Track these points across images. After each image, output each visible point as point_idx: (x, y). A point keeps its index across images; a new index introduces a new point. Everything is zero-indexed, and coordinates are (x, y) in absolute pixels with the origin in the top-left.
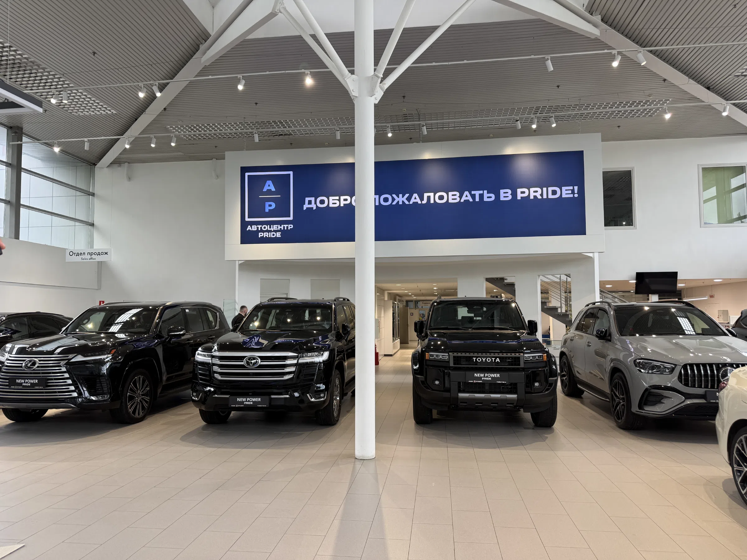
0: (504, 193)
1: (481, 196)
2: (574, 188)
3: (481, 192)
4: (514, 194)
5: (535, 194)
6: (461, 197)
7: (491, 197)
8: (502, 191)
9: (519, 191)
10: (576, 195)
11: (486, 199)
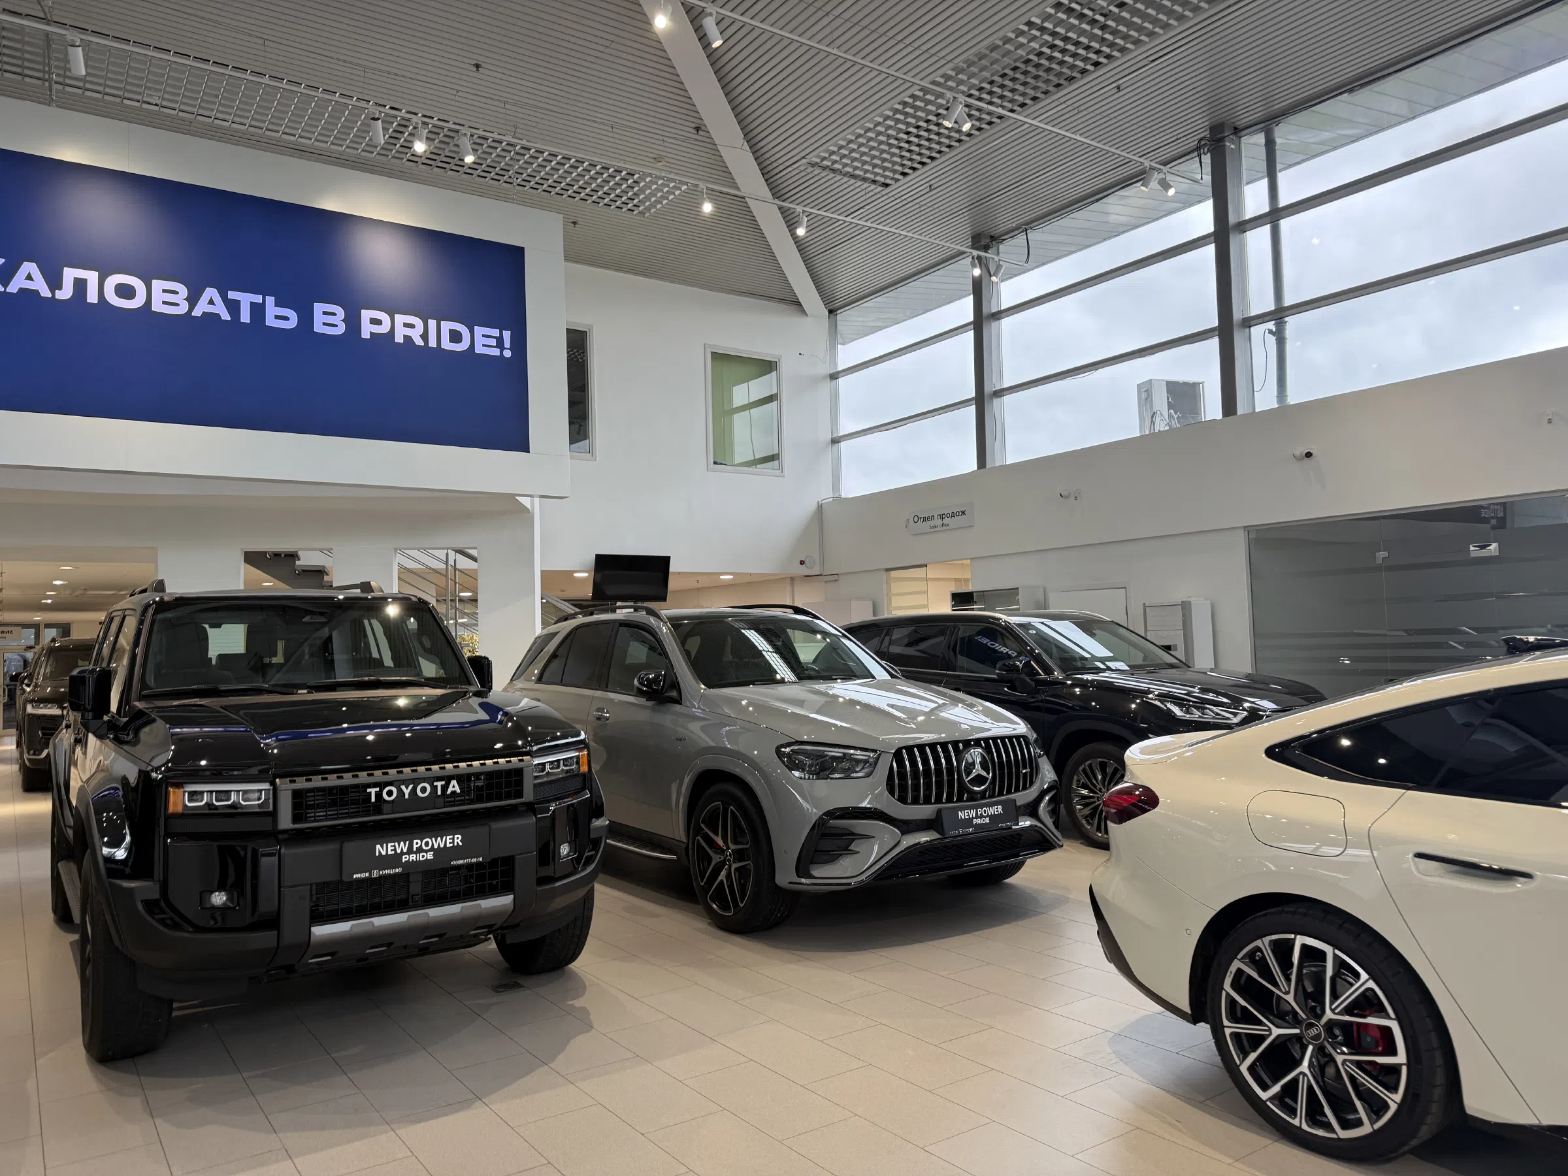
0: (325, 313)
1: (258, 310)
2: (501, 333)
3: (258, 299)
4: (353, 322)
5: (408, 332)
6: (193, 300)
7: (286, 318)
8: (319, 308)
9: (366, 315)
10: (507, 354)
11: (270, 321)
